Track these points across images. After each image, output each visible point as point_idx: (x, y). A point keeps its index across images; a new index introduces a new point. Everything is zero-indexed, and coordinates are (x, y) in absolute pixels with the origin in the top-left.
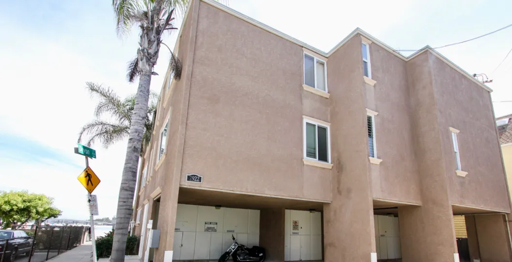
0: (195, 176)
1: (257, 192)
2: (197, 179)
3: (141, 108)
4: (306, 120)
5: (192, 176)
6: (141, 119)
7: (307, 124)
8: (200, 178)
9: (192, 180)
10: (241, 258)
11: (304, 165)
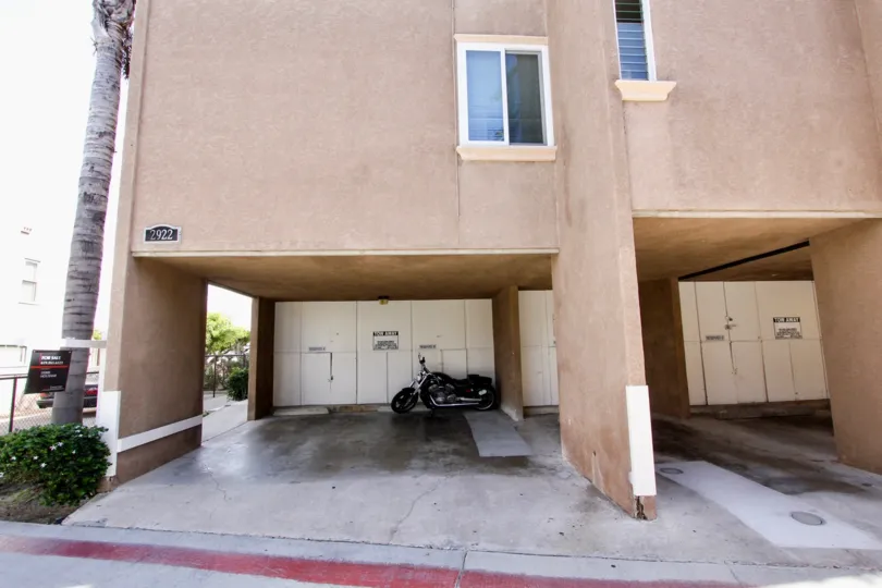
0: (161, 228)
1: (322, 247)
2: (167, 235)
3: (95, 116)
4: (465, 45)
5: (156, 229)
6: (97, 136)
7: (469, 53)
8: (175, 231)
9: (156, 238)
10: (440, 399)
11: (460, 163)
